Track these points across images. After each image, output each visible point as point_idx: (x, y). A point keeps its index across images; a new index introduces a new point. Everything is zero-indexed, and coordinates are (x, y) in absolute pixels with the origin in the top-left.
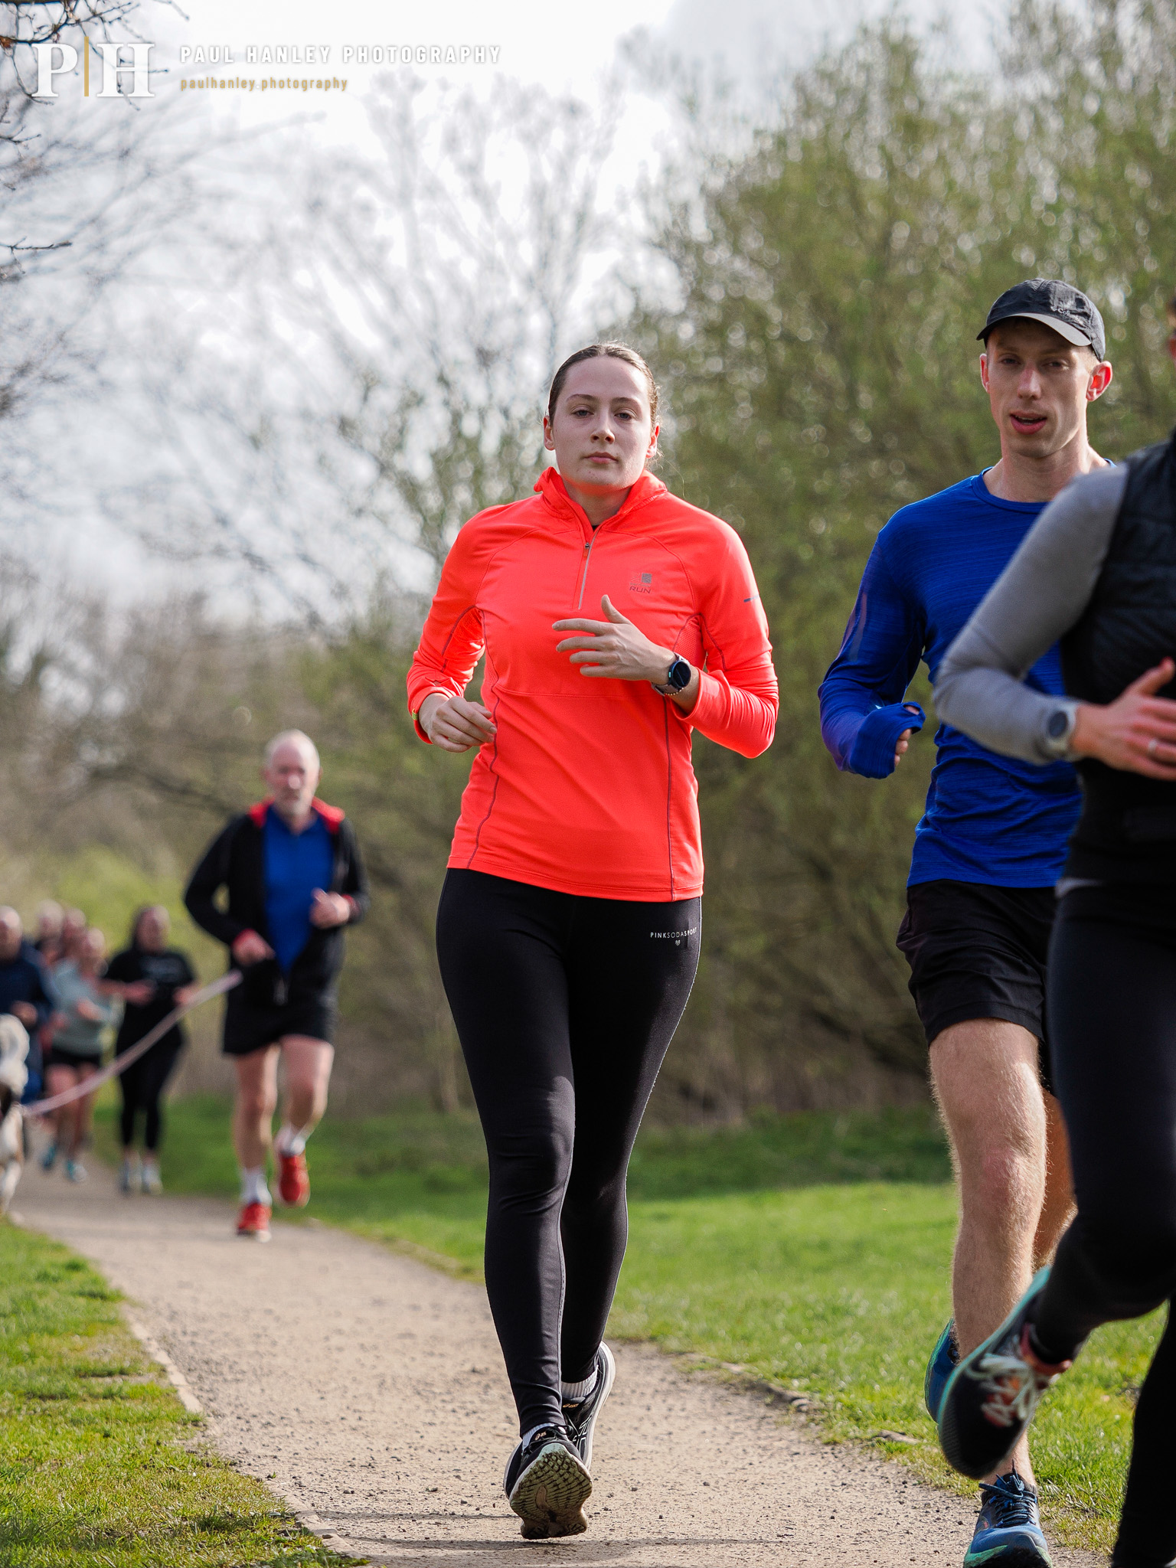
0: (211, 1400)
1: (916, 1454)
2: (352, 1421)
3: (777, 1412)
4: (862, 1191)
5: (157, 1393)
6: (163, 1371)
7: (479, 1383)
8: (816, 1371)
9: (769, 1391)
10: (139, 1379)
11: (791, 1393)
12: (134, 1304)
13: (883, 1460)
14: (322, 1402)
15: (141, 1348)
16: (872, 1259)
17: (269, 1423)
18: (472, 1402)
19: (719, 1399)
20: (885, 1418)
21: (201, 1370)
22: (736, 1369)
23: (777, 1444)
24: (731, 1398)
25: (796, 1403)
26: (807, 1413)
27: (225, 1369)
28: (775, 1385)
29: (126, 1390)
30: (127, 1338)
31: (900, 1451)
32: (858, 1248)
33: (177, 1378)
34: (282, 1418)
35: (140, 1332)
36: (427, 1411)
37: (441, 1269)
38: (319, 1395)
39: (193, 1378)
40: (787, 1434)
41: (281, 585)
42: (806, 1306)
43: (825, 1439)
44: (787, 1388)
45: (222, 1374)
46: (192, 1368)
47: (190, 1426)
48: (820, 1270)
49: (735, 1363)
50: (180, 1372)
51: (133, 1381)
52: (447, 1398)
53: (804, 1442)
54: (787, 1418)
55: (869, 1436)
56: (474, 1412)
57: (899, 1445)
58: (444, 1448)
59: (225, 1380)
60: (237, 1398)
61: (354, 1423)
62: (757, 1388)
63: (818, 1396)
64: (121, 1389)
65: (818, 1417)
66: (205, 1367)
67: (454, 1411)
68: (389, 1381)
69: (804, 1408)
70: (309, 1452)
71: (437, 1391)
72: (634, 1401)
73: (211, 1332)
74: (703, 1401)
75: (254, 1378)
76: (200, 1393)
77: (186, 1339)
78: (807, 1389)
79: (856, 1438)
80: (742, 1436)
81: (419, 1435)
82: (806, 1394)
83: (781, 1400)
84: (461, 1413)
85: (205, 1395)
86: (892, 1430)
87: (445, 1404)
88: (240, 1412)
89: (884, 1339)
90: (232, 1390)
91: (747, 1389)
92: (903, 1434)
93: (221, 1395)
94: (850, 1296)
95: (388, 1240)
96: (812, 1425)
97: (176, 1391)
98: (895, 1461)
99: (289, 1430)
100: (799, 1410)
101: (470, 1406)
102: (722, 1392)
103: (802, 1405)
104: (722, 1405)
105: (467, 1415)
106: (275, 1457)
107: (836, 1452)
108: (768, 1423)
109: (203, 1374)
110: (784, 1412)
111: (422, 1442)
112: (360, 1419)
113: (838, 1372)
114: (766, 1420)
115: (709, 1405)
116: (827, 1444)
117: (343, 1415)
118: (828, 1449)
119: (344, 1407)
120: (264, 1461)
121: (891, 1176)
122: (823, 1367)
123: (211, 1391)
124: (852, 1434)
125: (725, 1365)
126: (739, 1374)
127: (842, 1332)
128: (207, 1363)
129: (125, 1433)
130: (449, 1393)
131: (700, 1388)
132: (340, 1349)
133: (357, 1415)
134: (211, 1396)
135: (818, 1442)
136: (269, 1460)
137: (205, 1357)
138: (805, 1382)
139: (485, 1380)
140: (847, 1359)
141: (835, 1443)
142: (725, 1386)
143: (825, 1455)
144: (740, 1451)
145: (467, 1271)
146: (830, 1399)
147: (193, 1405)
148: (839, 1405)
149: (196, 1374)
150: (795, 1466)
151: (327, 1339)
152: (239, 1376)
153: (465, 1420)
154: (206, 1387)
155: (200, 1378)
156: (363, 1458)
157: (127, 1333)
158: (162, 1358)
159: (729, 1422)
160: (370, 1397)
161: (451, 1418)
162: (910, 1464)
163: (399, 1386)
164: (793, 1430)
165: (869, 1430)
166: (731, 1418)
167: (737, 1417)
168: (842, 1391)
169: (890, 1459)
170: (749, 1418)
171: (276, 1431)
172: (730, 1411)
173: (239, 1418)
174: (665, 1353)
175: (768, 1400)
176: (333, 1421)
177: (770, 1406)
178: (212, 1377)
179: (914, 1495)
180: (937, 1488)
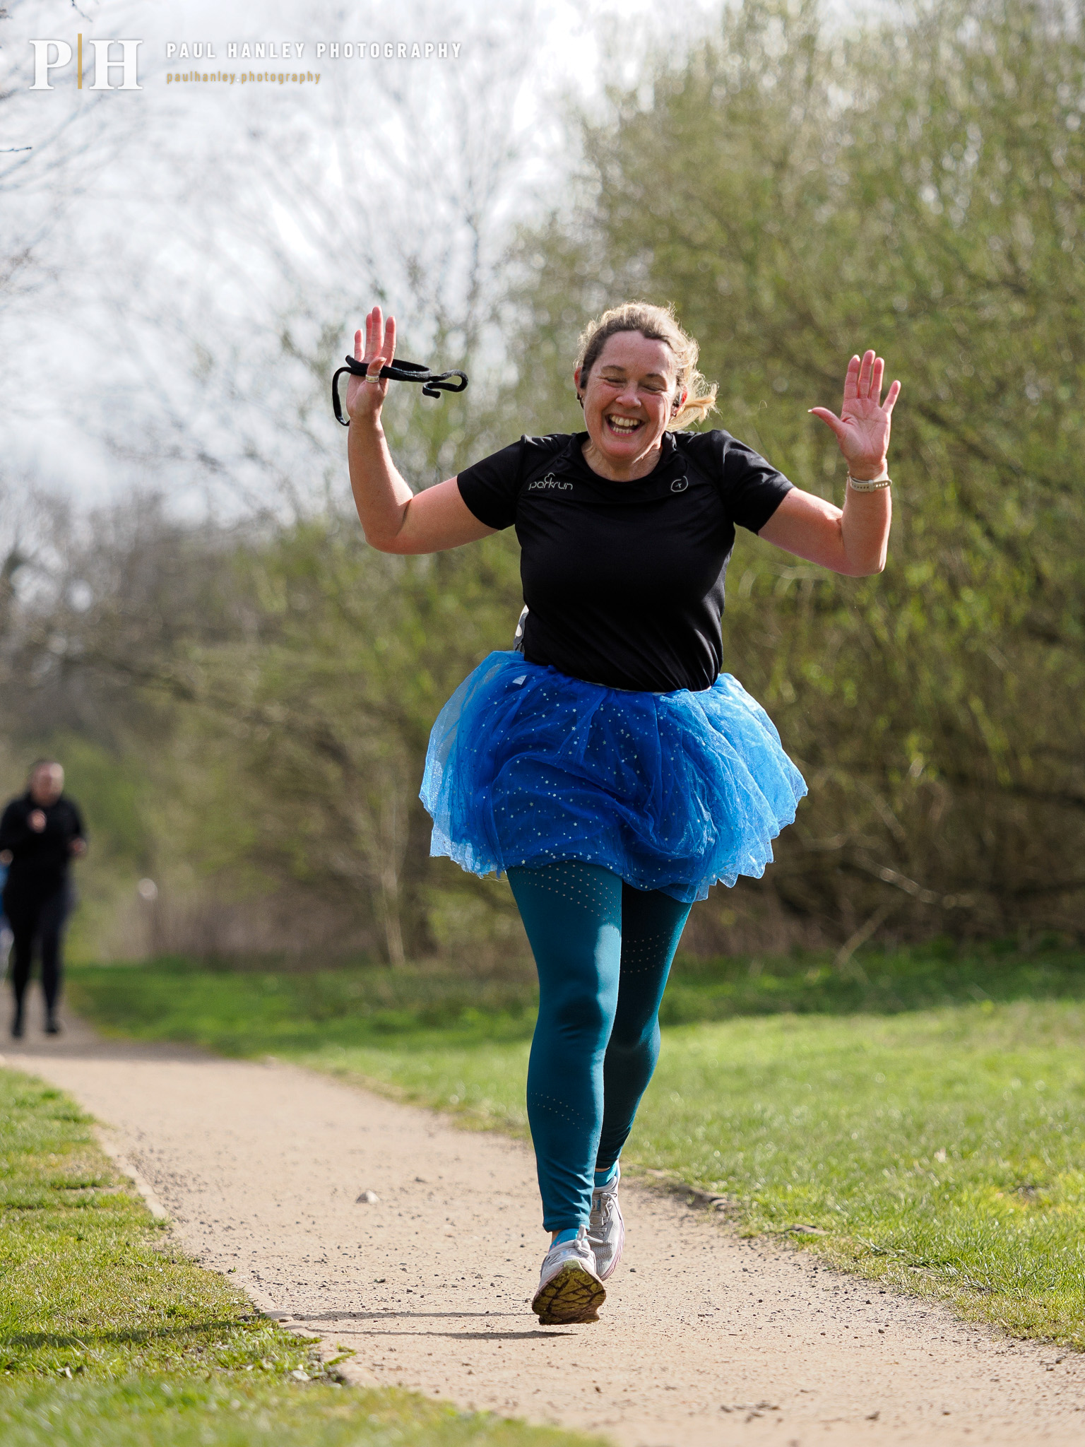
0: (176, 1208)
1: (826, 1243)
2: (307, 1224)
3: (698, 1212)
4: (775, 1022)
5: (127, 1202)
6: (132, 1183)
7: (423, 1191)
8: (733, 1173)
9: (691, 1193)
10: (110, 1190)
11: (710, 1194)
12: (104, 1127)
13: (796, 1250)
14: (279, 1209)
15: (112, 1164)
16: (784, 1082)
17: (230, 1227)
18: (417, 1208)
19: (645, 1201)
20: (797, 1214)
21: (168, 1182)
22: (659, 1174)
23: (699, 1239)
24: (656, 1200)
25: (716, 1203)
26: (725, 1211)
27: (189, 1182)
28: (696, 1187)
29: (98, 1199)
30: (99, 1156)
31: (811, 1241)
32: (773, 1072)
33: (144, 1189)
34: (242, 1223)
35: (110, 1150)
36: (376, 1215)
37: (389, 1097)
38: (276, 1203)
39: (160, 1189)
40: (705, 1228)
41: (233, 483)
42: (723, 1119)
43: (742, 1234)
44: (708, 1190)
45: (186, 1185)
46: (159, 1180)
47: (156, 1230)
48: (736, 1093)
49: (659, 1169)
50: (148, 1183)
51: (104, 1192)
52: (394, 1204)
53: (724, 1237)
54: (707, 1217)
55: (782, 1230)
56: (419, 1216)
57: (810, 1236)
58: (392, 1246)
59: (189, 1191)
60: (200, 1206)
61: (309, 1227)
62: (680, 1192)
63: (735, 1196)
64: (93, 1199)
65: (736, 1214)
66: (171, 1180)
67: (400, 1215)
68: (340, 1190)
69: (723, 1207)
70: (266, 1250)
73: (176, 1150)
74: (630, 1204)
75: (216, 1189)
76: (166, 1202)
77: (155, 1156)
78: (725, 1190)
79: (771, 1232)
80: (666, 1233)
81: (368, 1236)
82: (724, 1195)
83: (701, 1201)
84: (407, 1217)
85: (171, 1204)
86: (803, 1224)
87: (392, 1210)
88: (203, 1218)
89: (795, 1147)
90: (195, 1199)
91: (670, 1192)
92: (814, 1227)
93: (185, 1204)
94: (764, 1111)
95: (339, 1073)
96: (730, 1221)
97: (144, 1201)
98: (807, 1250)
99: (248, 1233)
100: (717, 1209)
101: (415, 1212)
102: (646, 1195)
103: (721, 1205)
104: (648, 1206)
105: (413, 1218)
106: (235, 1255)
107: (752, 1244)
108: (690, 1221)
109: (169, 1186)
110: (704, 1211)
111: (371, 1241)
112: (314, 1223)
113: (754, 1175)
114: (687, 1219)
115: (635, 1207)
116: (744, 1238)
117: (298, 1220)
118: (745, 1242)
119: (300, 1213)
120: (225, 1258)
121: (801, 1009)
122: (740, 1171)
123: (177, 1200)
124: (766, 1229)
125: (650, 1171)
126: (663, 1179)
127: (757, 1141)
128: (172, 1176)
129: (96, 1236)
130: (396, 1199)
132: (295, 1164)
133: (311, 1220)
134: (176, 1204)
135: (735, 1236)
136: (230, 1258)
137: (171, 1171)
138: (723, 1184)
139: (428, 1189)
140: (762, 1164)
141: (751, 1237)
142: (650, 1190)
143: (742, 1247)
144: (664, 1245)
145: (412, 1098)
146: (747, 1198)
147: (159, 1211)
148: (755, 1204)
149: (162, 1186)
150: (715, 1257)
151: (283, 1154)
152: (203, 1188)
153: (411, 1223)
154: (172, 1197)
155: (166, 1189)
156: (318, 1255)
157: (99, 1151)
158: (131, 1172)
159: (654, 1221)
160: (323, 1204)
161: (398, 1221)
162: (820, 1253)
164: (713, 1226)
165: (783, 1225)
166: (654, 1217)
167: (661, 1217)
168: (757, 1191)
169: (803, 1248)
170: (672, 1218)
171: (235, 1234)
172: (654, 1211)
173: (202, 1223)
175: (690, 1201)
176: (290, 1225)
177: (691, 1206)
178: (177, 1188)
179: (824, 1279)
180: (846, 1273)
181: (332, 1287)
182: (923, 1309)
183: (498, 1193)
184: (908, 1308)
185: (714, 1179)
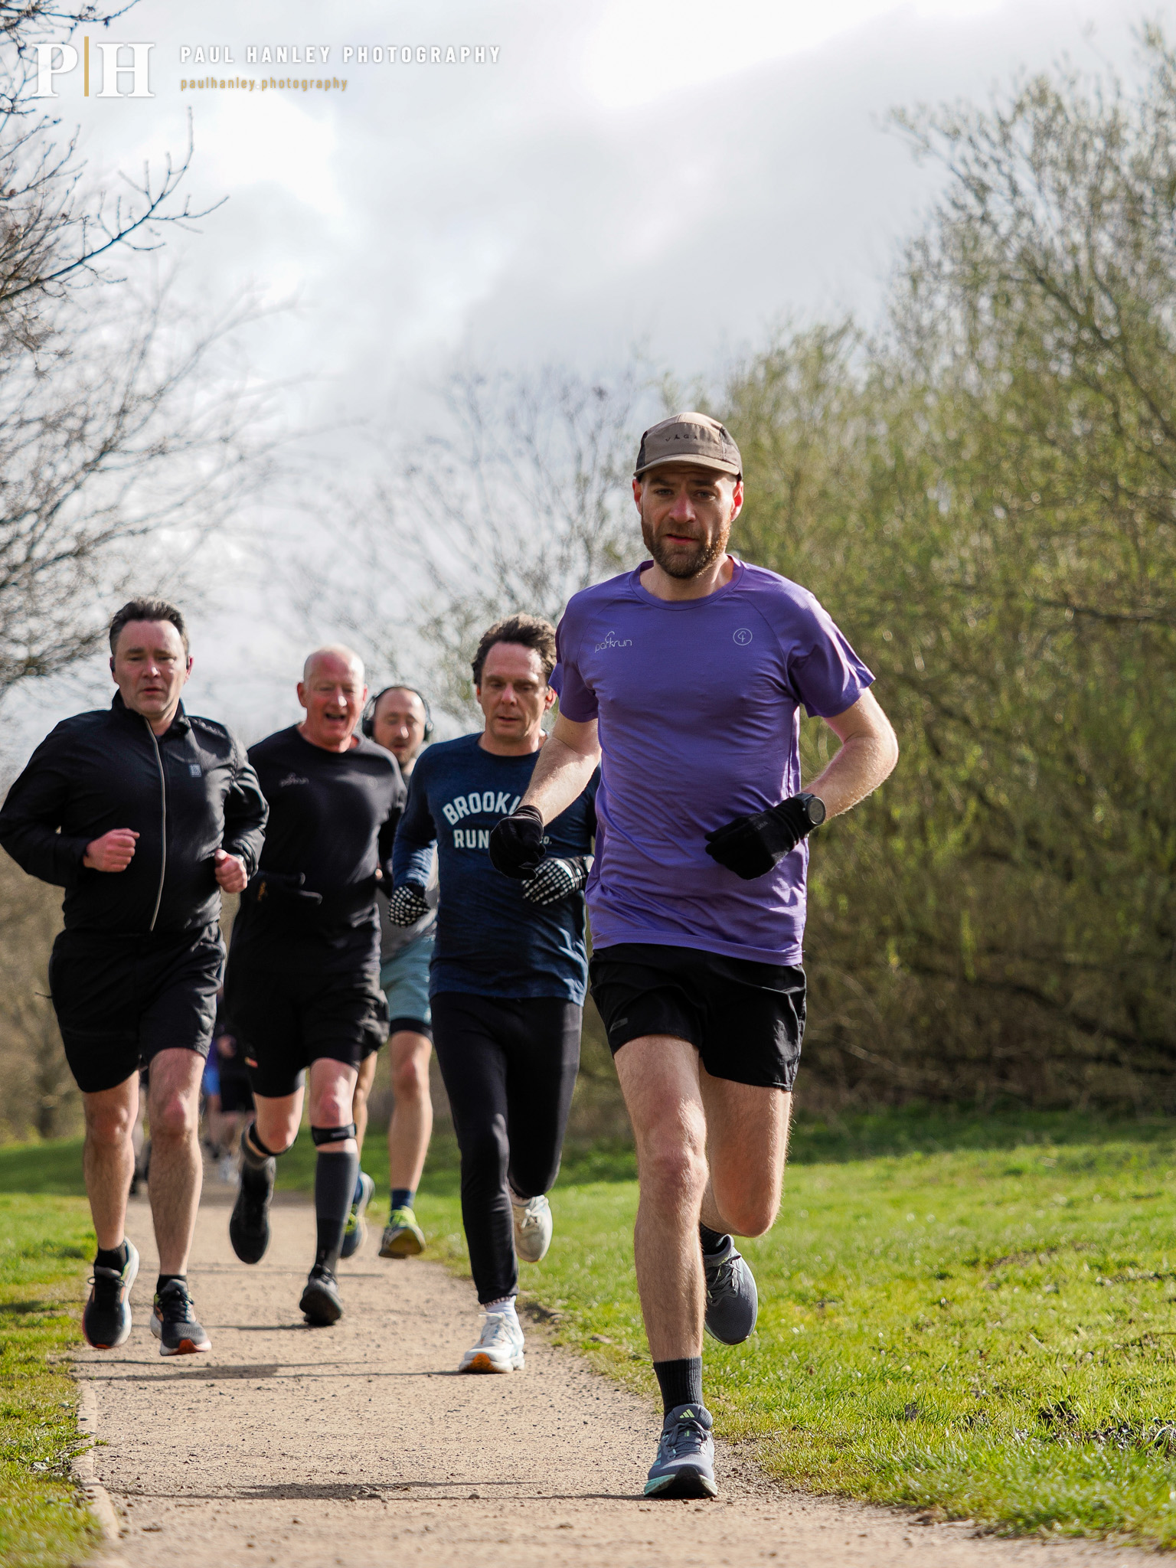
3: (537, 1325)
9: (539, 1309)
11: (552, 1311)
13: (580, 1356)
20: (606, 1326)
25: (553, 1317)
26: (557, 1324)
28: (544, 1305)
31: (593, 1348)
43: (555, 1343)
44: (551, 1307)
49: (527, 1290)
53: (540, 1345)
54: (539, 1329)
55: (584, 1339)
62: (531, 1308)
63: (571, 1312)
65: (560, 1327)
68: (262, 1310)
69: (556, 1321)
72: (440, 1320)
78: (565, 1307)
79: (575, 1341)
82: (562, 1311)
83: (543, 1316)
91: (526, 1309)
92: (607, 1337)
96: (553, 1333)
98: (587, 1356)
100: (553, 1323)
103: (556, 1319)
107: (555, 1351)
110: (541, 1325)
116: (553, 1346)
118: (551, 1349)
124: (574, 1339)
126: (526, 1299)
135: (549, 1345)
138: (566, 1303)
141: (560, 1345)
143: (544, 1354)
146: (578, 1314)
162: (594, 1358)
163: (267, 1314)
164: (541, 1336)
169: (585, 1355)
175: (536, 1316)
177: (536, 1321)
179: (584, 1379)
180: (602, 1374)
181: (167, 1391)
182: (636, 1404)
183: (392, 1311)
184: (628, 1401)
185: (560, 1298)
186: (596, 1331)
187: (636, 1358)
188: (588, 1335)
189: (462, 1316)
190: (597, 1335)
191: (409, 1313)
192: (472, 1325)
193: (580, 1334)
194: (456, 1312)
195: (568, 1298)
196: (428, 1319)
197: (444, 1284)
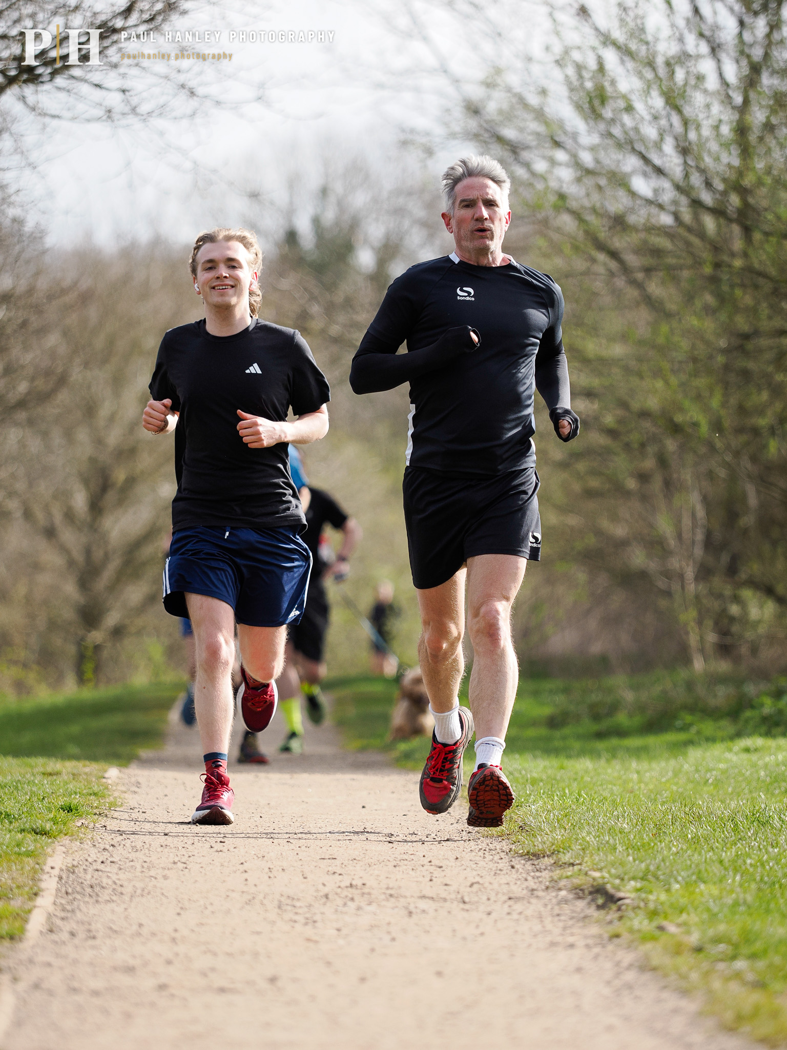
3: (600, 912)
6: (36, 894)
9: (605, 893)
11: (621, 895)
13: (636, 948)
15: (38, 875)
19: (562, 903)
24: (572, 901)
25: (620, 903)
26: (622, 911)
27: (106, 892)
28: (614, 887)
30: (31, 867)
31: (654, 939)
33: (44, 900)
35: (53, 862)
38: (178, 910)
39: (63, 900)
40: (589, 930)
43: (613, 933)
44: (621, 890)
45: (98, 896)
46: (72, 891)
49: (599, 870)
50: (55, 895)
59: (97, 901)
60: (91, 916)
62: (598, 892)
63: (644, 895)
66: (89, 890)
69: (623, 907)
71: (298, 904)
72: (482, 908)
74: (546, 905)
75: (127, 899)
76: (57, 913)
79: (638, 930)
83: (610, 901)
90: (93, 910)
91: (591, 893)
96: (617, 921)
97: (31, 912)
98: (643, 948)
100: (619, 909)
102: (571, 896)
103: (624, 904)
104: (560, 908)
108: (585, 922)
109: (78, 897)
110: (605, 911)
114: (586, 919)
115: (547, 908)
123: (71, 911)
124: (636, 928)
126: (594, 880)
128: (92, 887)
131: (554, 894)
134: (66, 915)
135: (606, 936)
137: (97, 882)
141: (617, 936)
142: (575, 891)
147: (34, 924)
149: (70, 897)
152: (114, 898)
154: (70, 908)
155: (72, 900)
157: (36, 863)
158: (49, 883)
159: (551, 922)
160: (228, 912)
163: (265, 902)
164: (599, 926)
166: (556, 918)
167: (562, 918)
170: (573, 918)
172: (561, 912)
174: (557, 864)
175: (600, 902)
177: (599, 907)
178: (87, 899)
179: (630, 976)
180: (654, 969)
183: (424, 897)
185: (634, 878)
186: (666, 918)
187: (699, 950)
188: (655, 924)
189: (511, 902)
190: (665, 923)
191: (445, 900)
192: (520, 913)
193: (646, 922)
194: (506, 898)
195: (642, 879)
196: (467, 907)
197: (504, 864)
